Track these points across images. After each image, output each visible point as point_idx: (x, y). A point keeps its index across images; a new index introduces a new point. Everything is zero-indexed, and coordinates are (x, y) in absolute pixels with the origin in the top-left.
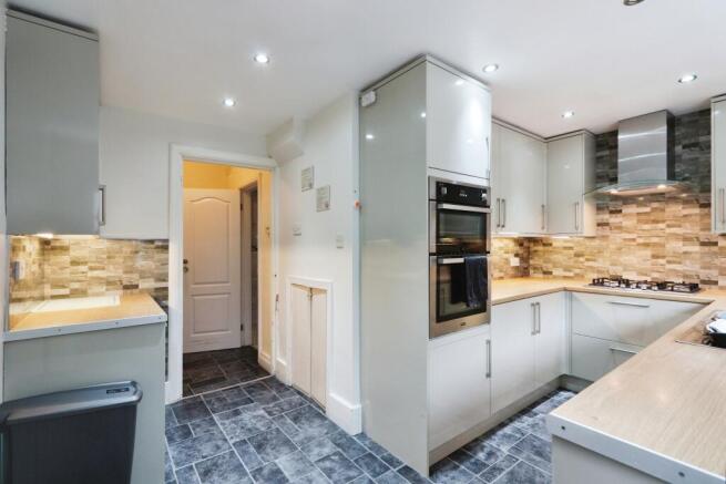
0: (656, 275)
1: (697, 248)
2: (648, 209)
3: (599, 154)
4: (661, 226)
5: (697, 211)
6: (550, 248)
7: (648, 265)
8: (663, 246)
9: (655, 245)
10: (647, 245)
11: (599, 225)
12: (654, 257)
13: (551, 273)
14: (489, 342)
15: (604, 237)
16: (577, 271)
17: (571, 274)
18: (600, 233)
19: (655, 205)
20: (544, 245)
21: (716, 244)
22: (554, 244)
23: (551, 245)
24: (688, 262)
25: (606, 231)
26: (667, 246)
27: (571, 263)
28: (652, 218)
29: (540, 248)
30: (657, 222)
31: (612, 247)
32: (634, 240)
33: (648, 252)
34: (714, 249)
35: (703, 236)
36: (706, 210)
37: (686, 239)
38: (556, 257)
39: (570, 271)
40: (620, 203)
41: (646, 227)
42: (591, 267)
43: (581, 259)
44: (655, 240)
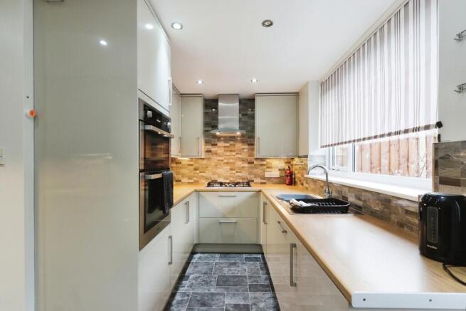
0: (232, 179)
1: (246, 165)
2: (228, 145)
3: (207, 111)
4: (234, 153)
5: (246, 147)
6: (180, 165)
7: (228, 174)
8: (234, 164)
9: (232, 163)
10: (228, 163)
11: (207, 152)
12: (231, 169)
13: (180, 181)
14: (170, 237)
15: (209, 159)
16: (195, 179)
17: (192, 181)
18: (208, 156)
19: (231, 142)
20: (177, 163)
21: (253, 163)
22: (183, 163)
23: (180, 163)
24: (243, 172)
25: (209, 155)
26: (236, 164)
27: (192, 174)
28: (230, 149)
29: (174, 165)
30: (231, 151)
31: (213, 164)
32: (222, 161)
33: (228, 167)
34: (253, 165)
35: (250, 159)
36: (252, 147)
37: (243, 160)
38: (184, 171)
39: (191, 179)
40: (216, 140)
41: (228, 154)
42: (203, 176)
43: (198, 172)
44: (231, 161)
